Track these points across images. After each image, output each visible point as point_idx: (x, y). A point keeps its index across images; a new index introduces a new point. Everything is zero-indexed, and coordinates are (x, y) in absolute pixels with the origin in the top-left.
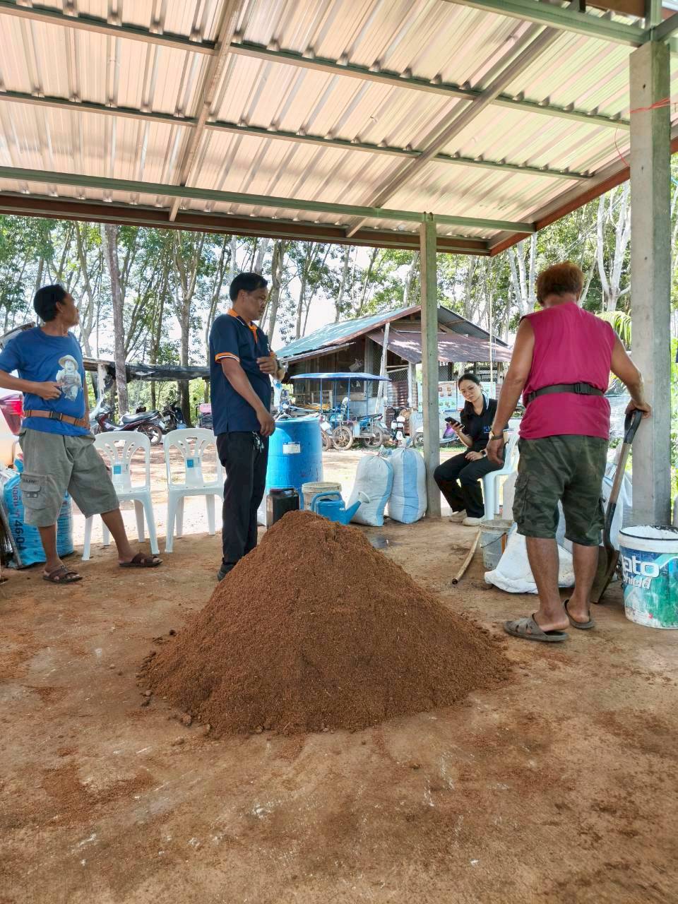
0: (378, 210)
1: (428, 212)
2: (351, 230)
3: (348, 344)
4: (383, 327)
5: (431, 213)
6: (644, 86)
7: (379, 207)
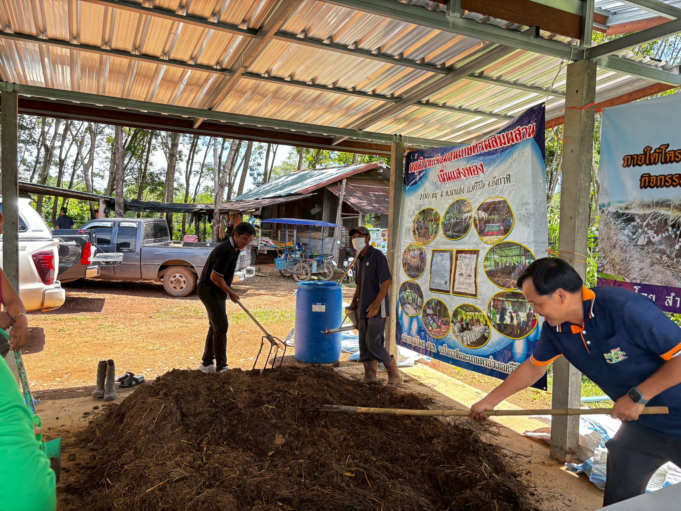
0: (361, 132)
1: (398, 134)
2: (336, 141)
3: (311, 194)
4: (341, 181)
5: (400, 135)
6: (577, 91)
7: (361, 130)
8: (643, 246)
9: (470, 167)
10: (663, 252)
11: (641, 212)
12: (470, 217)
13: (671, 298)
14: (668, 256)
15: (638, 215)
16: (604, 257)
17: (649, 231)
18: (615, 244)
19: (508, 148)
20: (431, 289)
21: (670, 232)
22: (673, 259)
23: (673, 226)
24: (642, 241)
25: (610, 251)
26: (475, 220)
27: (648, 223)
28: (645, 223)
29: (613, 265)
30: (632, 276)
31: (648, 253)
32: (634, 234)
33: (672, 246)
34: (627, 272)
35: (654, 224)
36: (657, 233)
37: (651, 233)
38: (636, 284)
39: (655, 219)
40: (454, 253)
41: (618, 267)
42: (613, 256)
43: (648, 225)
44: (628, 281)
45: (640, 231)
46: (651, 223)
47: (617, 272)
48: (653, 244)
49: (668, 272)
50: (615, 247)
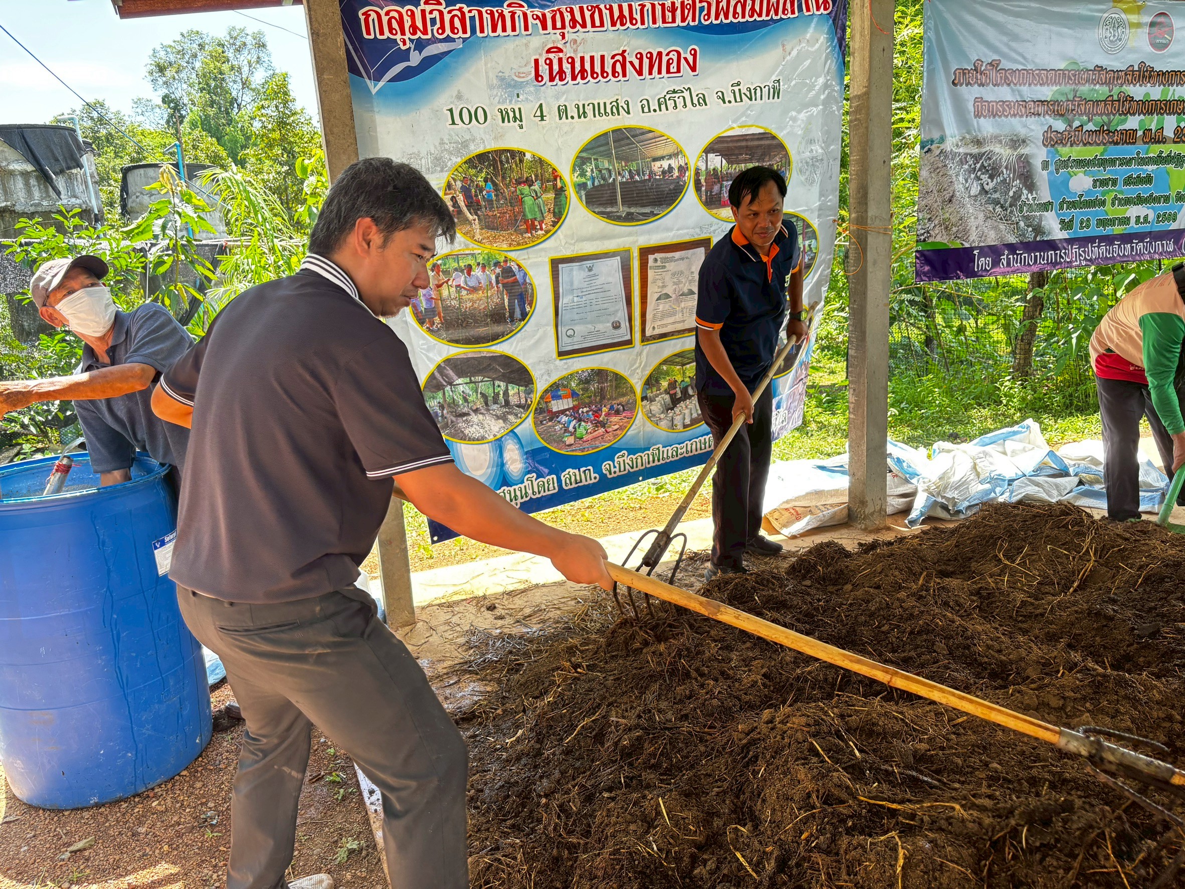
8: (976, 196)
9: (660, 54)
10: (996, 202)
11: (975, 150)
12: (683, 169)
13: (1005, 257)
14: (1002, 207)
15: (971, 155)
16: (929, 219)
17: (982, 177)
18: (952, 196)
19: (764, 24)
20: (561, 354)
21: (1005, 176)
22: (1006, 210)
23: (1006, 168)
24: (975, 189)
25: (942, 209)
26: (697, 173)
27: (982, 165)
28: (978, 166)
29: (946, 228)
30: (971, 239)
31: (981, 205)
32: (966, 181)
33: (1007, 193)
34: (966, 232)
35: (989, 165)
36: (992, 177)
37: (985, 178)
38: (976, 248)
39: (990, 159)
40: (636, 254)
41: (954, 229)
42: (947, 215)
43: (983, 166)
44: (967, 245)
45: (973, 176)
46: (986, 165)
47: (953, 237)
48: (987, 192)
49: (1002, 227)
50: (950, 201)
